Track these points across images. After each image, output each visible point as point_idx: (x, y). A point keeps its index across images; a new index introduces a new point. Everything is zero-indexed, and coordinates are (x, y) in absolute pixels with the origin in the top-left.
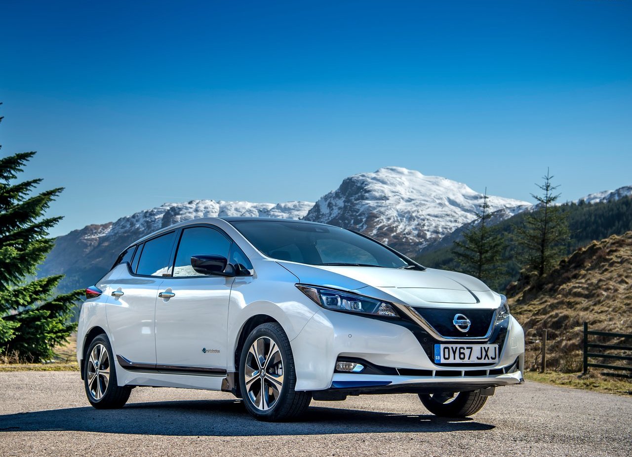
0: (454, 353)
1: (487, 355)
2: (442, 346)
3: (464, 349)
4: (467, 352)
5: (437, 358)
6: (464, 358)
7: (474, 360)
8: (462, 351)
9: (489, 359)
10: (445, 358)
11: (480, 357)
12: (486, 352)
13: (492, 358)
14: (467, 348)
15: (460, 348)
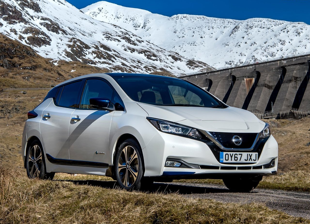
0: (231, 157)
1: (251, 158)
2: (225, 153)
3: (237, 155)
4: (239, 157)
5: (221, 159)
6: (237, 160)
7: (243, 161)
8: (236, 156)
9: (252, 160)
10: (226, 160)
11: (246, 159)
12: (251, 156)
13: (254, 160)
14: (239, 154)
15: (235, 154)
